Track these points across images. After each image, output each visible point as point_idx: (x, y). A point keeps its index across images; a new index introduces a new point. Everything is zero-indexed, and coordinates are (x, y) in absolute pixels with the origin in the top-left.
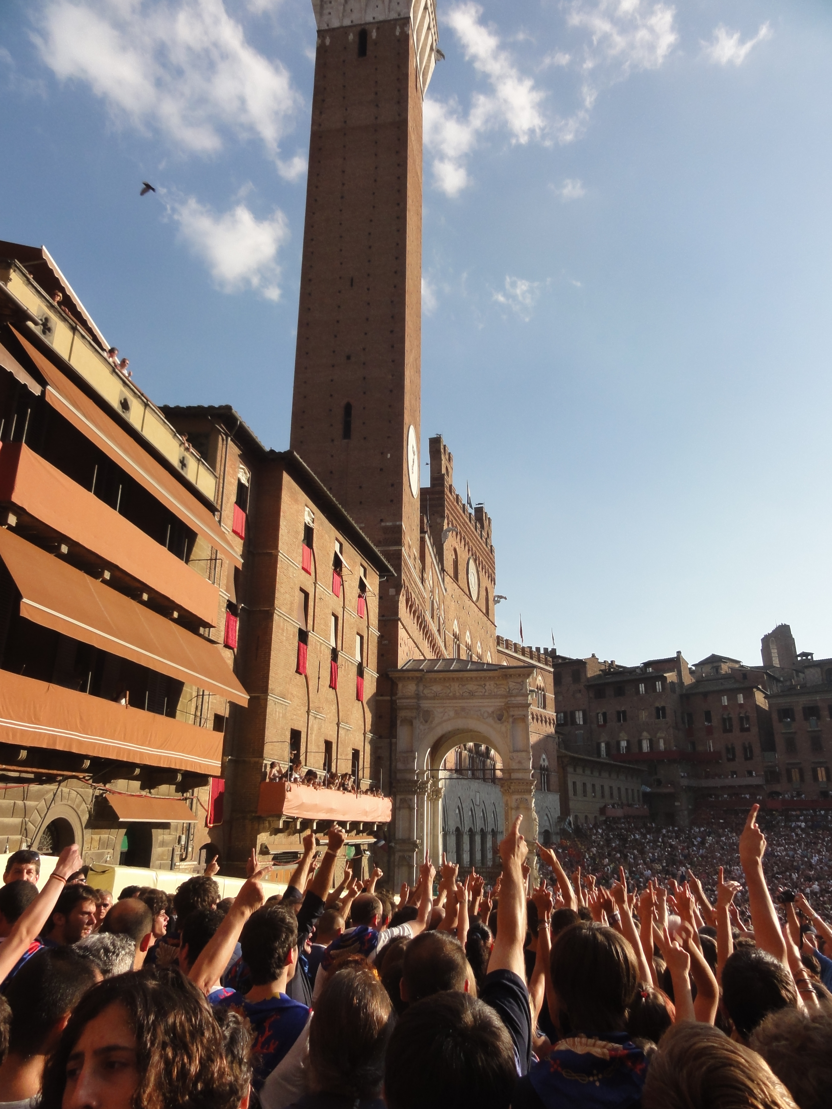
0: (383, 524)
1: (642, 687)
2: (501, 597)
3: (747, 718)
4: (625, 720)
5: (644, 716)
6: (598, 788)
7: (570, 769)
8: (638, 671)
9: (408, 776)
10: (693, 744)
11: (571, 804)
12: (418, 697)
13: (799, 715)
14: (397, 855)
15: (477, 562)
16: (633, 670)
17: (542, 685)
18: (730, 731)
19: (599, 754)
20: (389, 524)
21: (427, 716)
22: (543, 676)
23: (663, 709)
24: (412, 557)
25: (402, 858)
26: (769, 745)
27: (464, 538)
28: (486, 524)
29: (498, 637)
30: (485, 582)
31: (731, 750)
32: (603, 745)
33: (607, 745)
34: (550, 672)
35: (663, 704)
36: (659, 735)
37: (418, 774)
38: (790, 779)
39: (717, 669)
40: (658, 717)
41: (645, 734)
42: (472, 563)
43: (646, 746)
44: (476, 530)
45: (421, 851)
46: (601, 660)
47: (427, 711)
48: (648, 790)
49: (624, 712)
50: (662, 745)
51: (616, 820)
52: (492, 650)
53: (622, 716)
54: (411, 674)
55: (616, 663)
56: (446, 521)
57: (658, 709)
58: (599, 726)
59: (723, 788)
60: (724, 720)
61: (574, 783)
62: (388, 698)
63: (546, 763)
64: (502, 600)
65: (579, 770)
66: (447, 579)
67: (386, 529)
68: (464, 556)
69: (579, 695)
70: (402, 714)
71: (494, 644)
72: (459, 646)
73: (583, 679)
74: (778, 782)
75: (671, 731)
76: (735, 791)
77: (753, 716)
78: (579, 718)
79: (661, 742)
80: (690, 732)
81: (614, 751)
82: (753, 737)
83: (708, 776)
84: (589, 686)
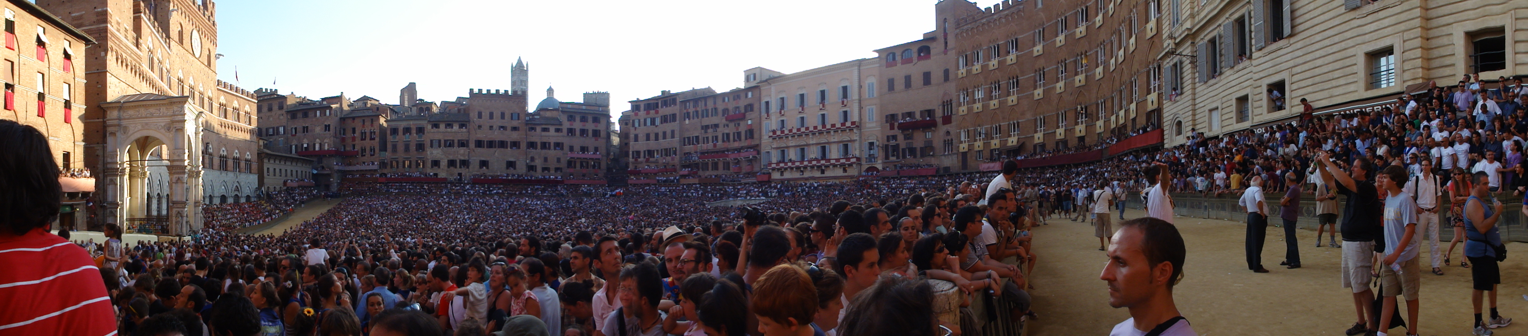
0: (96, 10)
1: (318, 113)
2: (220, 55)
3: (374, 133)
4: (307, 132)
5: (318, 130)
6: (283, 172)
7: (266, 161)
8: (317, 103)
9: (114, 166)
10: (344, 146)
11: (265, 180)
12: (119, 119)
13: (401, 132)
14: (108, 211)
15: (200, 32)
16: (313, 103)
17: (249, 111)
18: (365, 139)
19: (291, 152)
20: (100, 10)
21: (125, 129)
22: (249, 105)
23: (329, 125)
24: (123, 30)
25: (111, 212)
26: (384, 148)
27: (189, 16)
28: (210, 6)
29: (218, 81)
30: (207, 44)
31: (363, 150)
32: (294, 147)
33: (296, 146)
34: (255, 103)
35: (329, 123)
36: (325, 141)
37: (120, 164)
38: (392, 167)
39: (366, 104)
40: (326, 130)
41: (318, 140)
42: (195, 33)
43: (317, 148)
44: (199, 10)
45: (122, 209)
46: (298, 96)
47: (125, 127)
48: (315, 172)
49: (307, 127)
50: (326, 148)
51: (293, 189)
52: (213, 89)
53: (305, 129)
54: (114, 105)
55: (308, 98)
56: (172, 4)
57: (326, 126)
58: (292, 135)
59: (357, 171)
60: (362, 133)
61: (268, 169)
62: (102, 120)
63: (249, 157)
64: (221, 57)
65: (272, 161)
66: (172, 43)
67: (98, 14)
68: (188, 28)
69: (282, 117)
70: (109, 129)
71: (214, 85)
72: (183, 87)
73: (285, 107)
74: (386, 168)
75: (332, 139)
76: (363, 173)
77: (377, 131)
78: (281, 130)
79: (326, 145)
80: (343, 140)
81: (299, 150)
82: (376, 143)
83: (350, 164)
84: (288, 112)
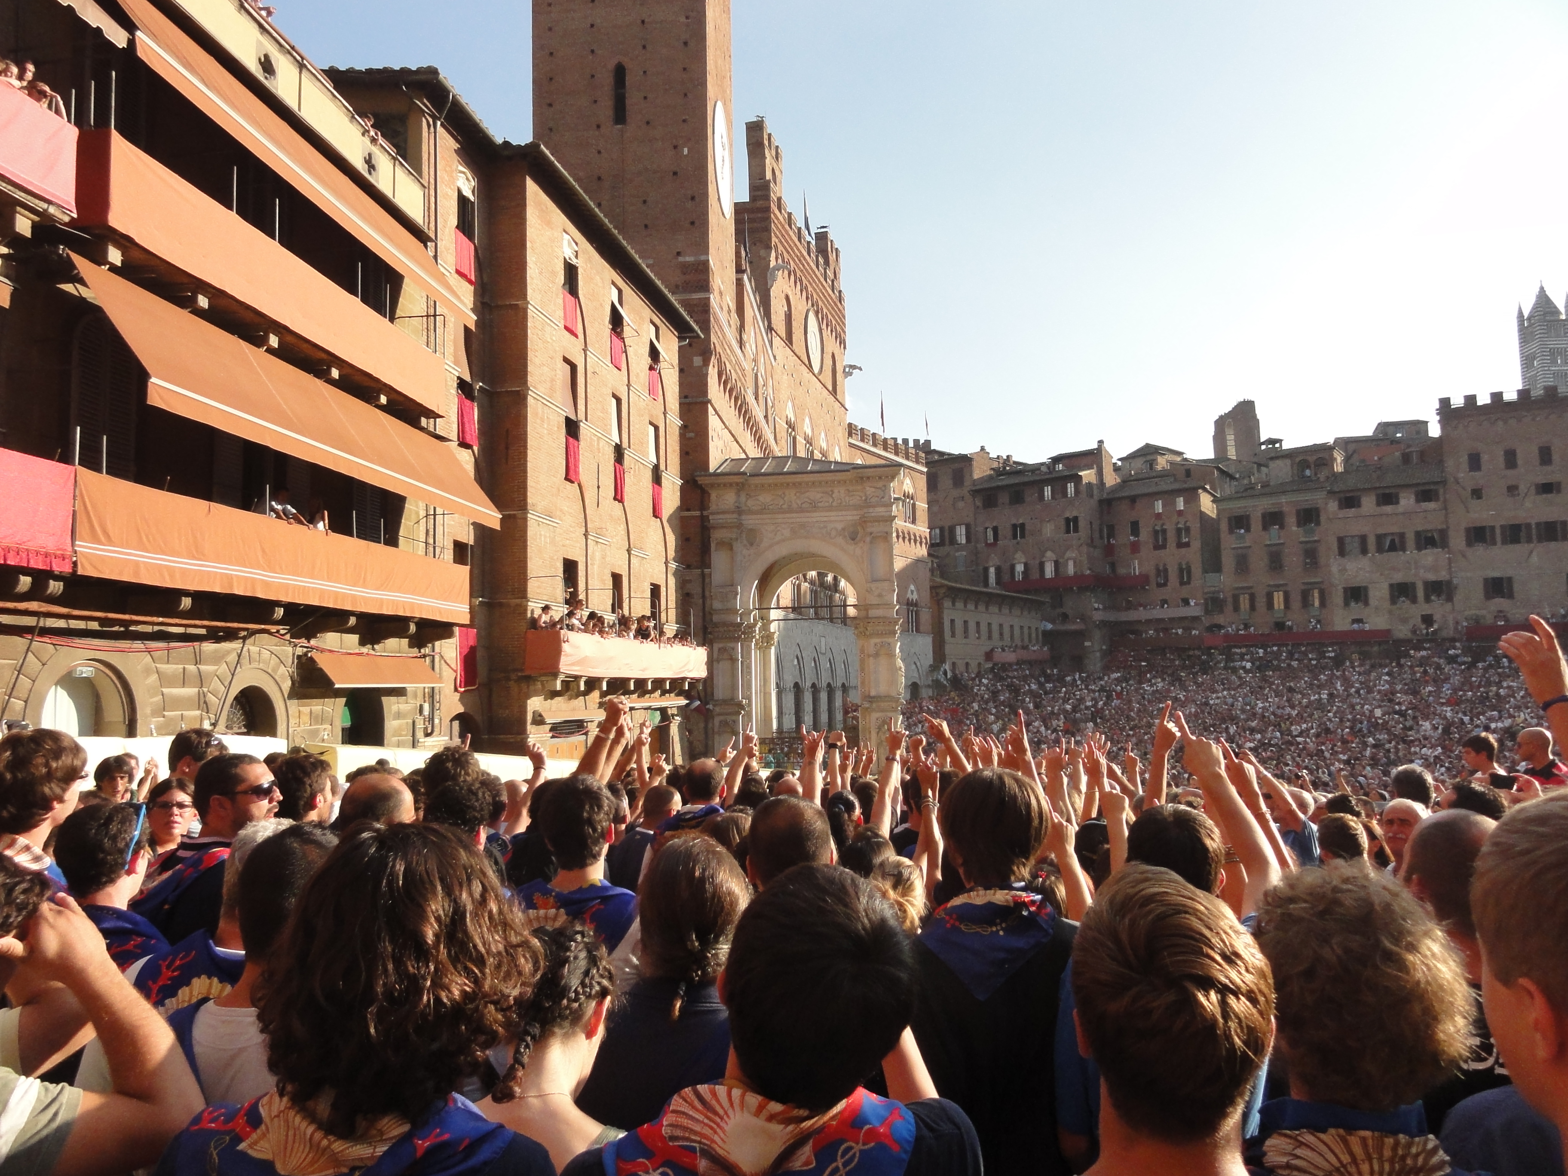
0: (681, 259)
1: (1048, 491)
2: (853, 367)
3: (1188, 530)
4: (1023, 536)
5: (1049, 530)
6: (984, 628)
7: (947, 604)
8: (1044, 469)
9: (729, 618)
10: (1113, 566)
11: (948, 649)
12: (739, 511)
13: (1256, 524)
14: (717, 721)
15: (820, 316)
16: (1035, 469)
17: (911, 491)
18: (1164, 547)
19: (986, 584)
20: (689, 259)
21: (752, 537)
22: (912, 478)
23: (1076, 520)
24: (725, 309)
25: (724, 724)
26: (1213, 564)
27: (801, 281)
28: (832, 257)
29: (850, 425)
30: (832, 345)
31: (1162, 572)
32: (992, 570)
33: (998, 570)
34: (921, 472)
35: (1075, 514)
36: (1067, 555)
37: (741, 615)
38: (1236, 608)
39: (1152, 464)
40: (1068, 531)
41: (1049, 554)
42: (812, 317)
43: (1049, 571)
44: (818, 267)
45: (749, 715)
46: (993, 455)
47: (751, 530)
48: (1050, 626)
49: (1022, 526)
50: (1071, 570)
51: (1006, 667)
52: (842, 444)
53: (1018, 531)
54: (727, 479)
56: (773, 254)
57: (1068, 520)
58: (988, 545)
59: (1149, 622)
60: (1156, 533)
61: (952, 621)
62: (698, 513)
63: (915, 597)
64: (856, 371)
65: (959, 605)
66: (777, 341)
67: (685, 268)
68: (800, 308)
69: (961, 504)
70: (717, 535)
71: (844, 435)
72: (794, 438)
73: (967, 482)
74: (1221, 611)
75: (1085, 549)
76: (1163, 625)
77: (1195, 526)
78: (961, 534)
79: (1071, 564)
80: (1109, 550)
81: (1006, 578)
82: (1194, 555)
83: (1130, 606)
84: (975, 493)
